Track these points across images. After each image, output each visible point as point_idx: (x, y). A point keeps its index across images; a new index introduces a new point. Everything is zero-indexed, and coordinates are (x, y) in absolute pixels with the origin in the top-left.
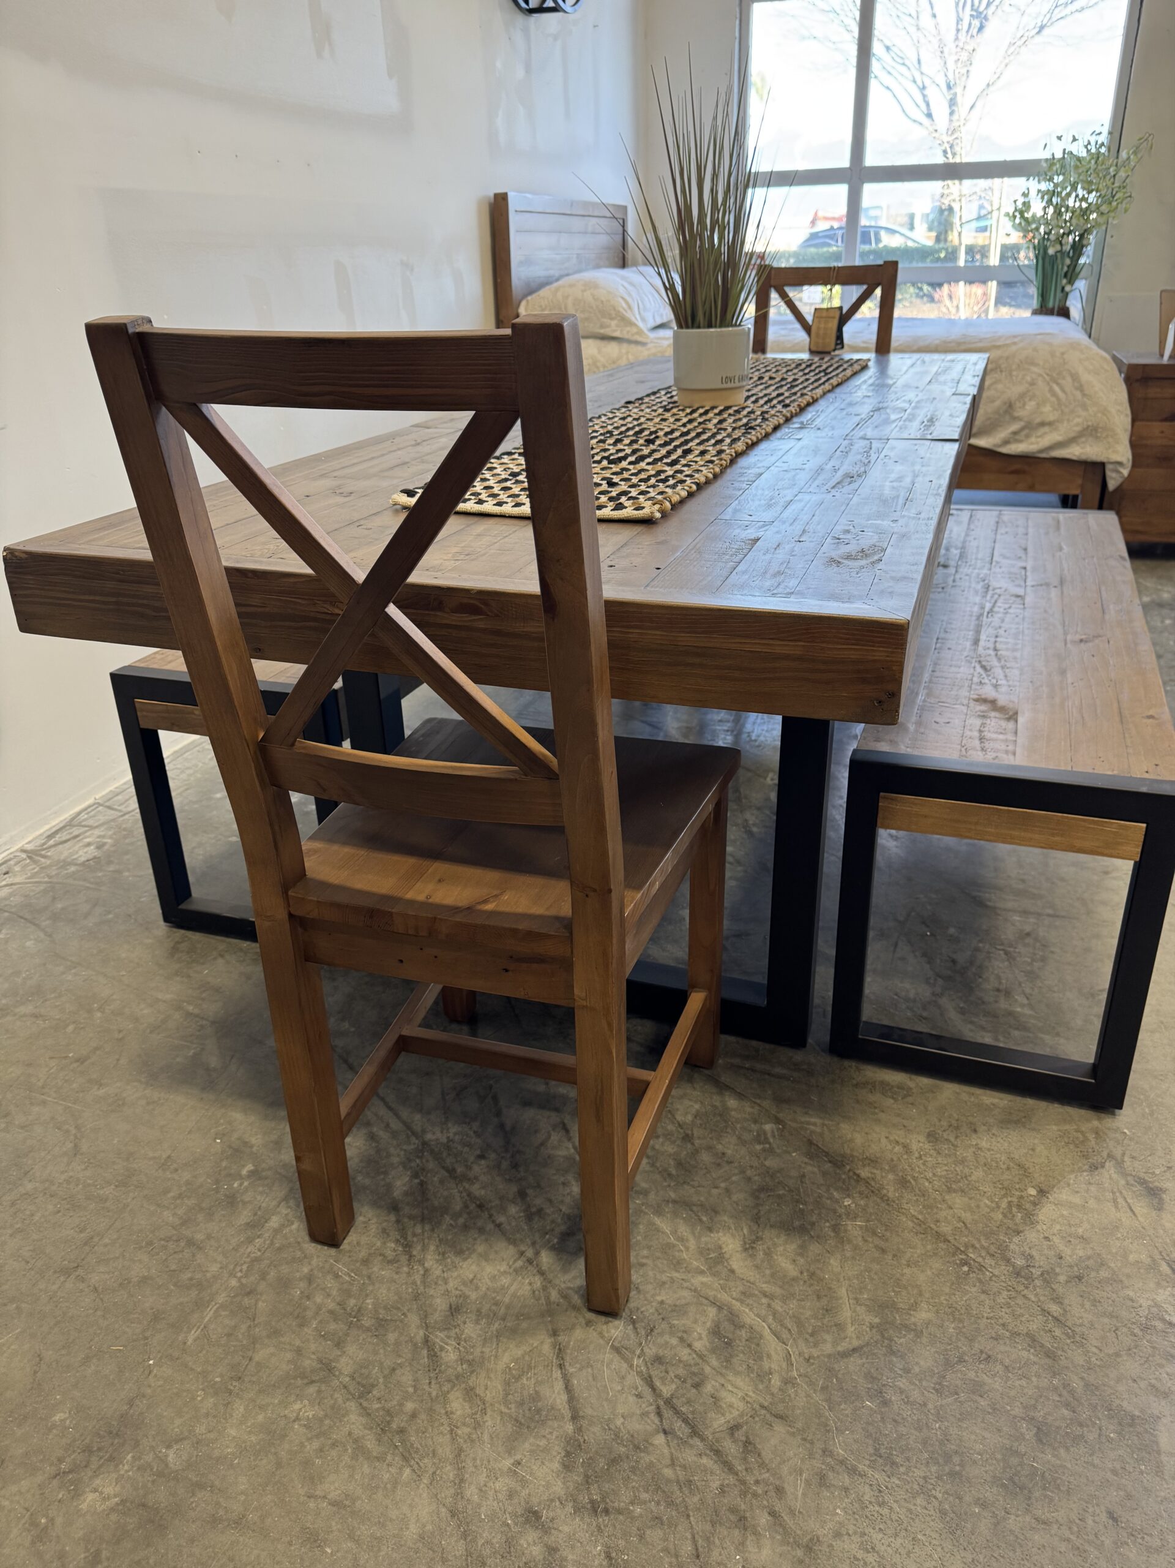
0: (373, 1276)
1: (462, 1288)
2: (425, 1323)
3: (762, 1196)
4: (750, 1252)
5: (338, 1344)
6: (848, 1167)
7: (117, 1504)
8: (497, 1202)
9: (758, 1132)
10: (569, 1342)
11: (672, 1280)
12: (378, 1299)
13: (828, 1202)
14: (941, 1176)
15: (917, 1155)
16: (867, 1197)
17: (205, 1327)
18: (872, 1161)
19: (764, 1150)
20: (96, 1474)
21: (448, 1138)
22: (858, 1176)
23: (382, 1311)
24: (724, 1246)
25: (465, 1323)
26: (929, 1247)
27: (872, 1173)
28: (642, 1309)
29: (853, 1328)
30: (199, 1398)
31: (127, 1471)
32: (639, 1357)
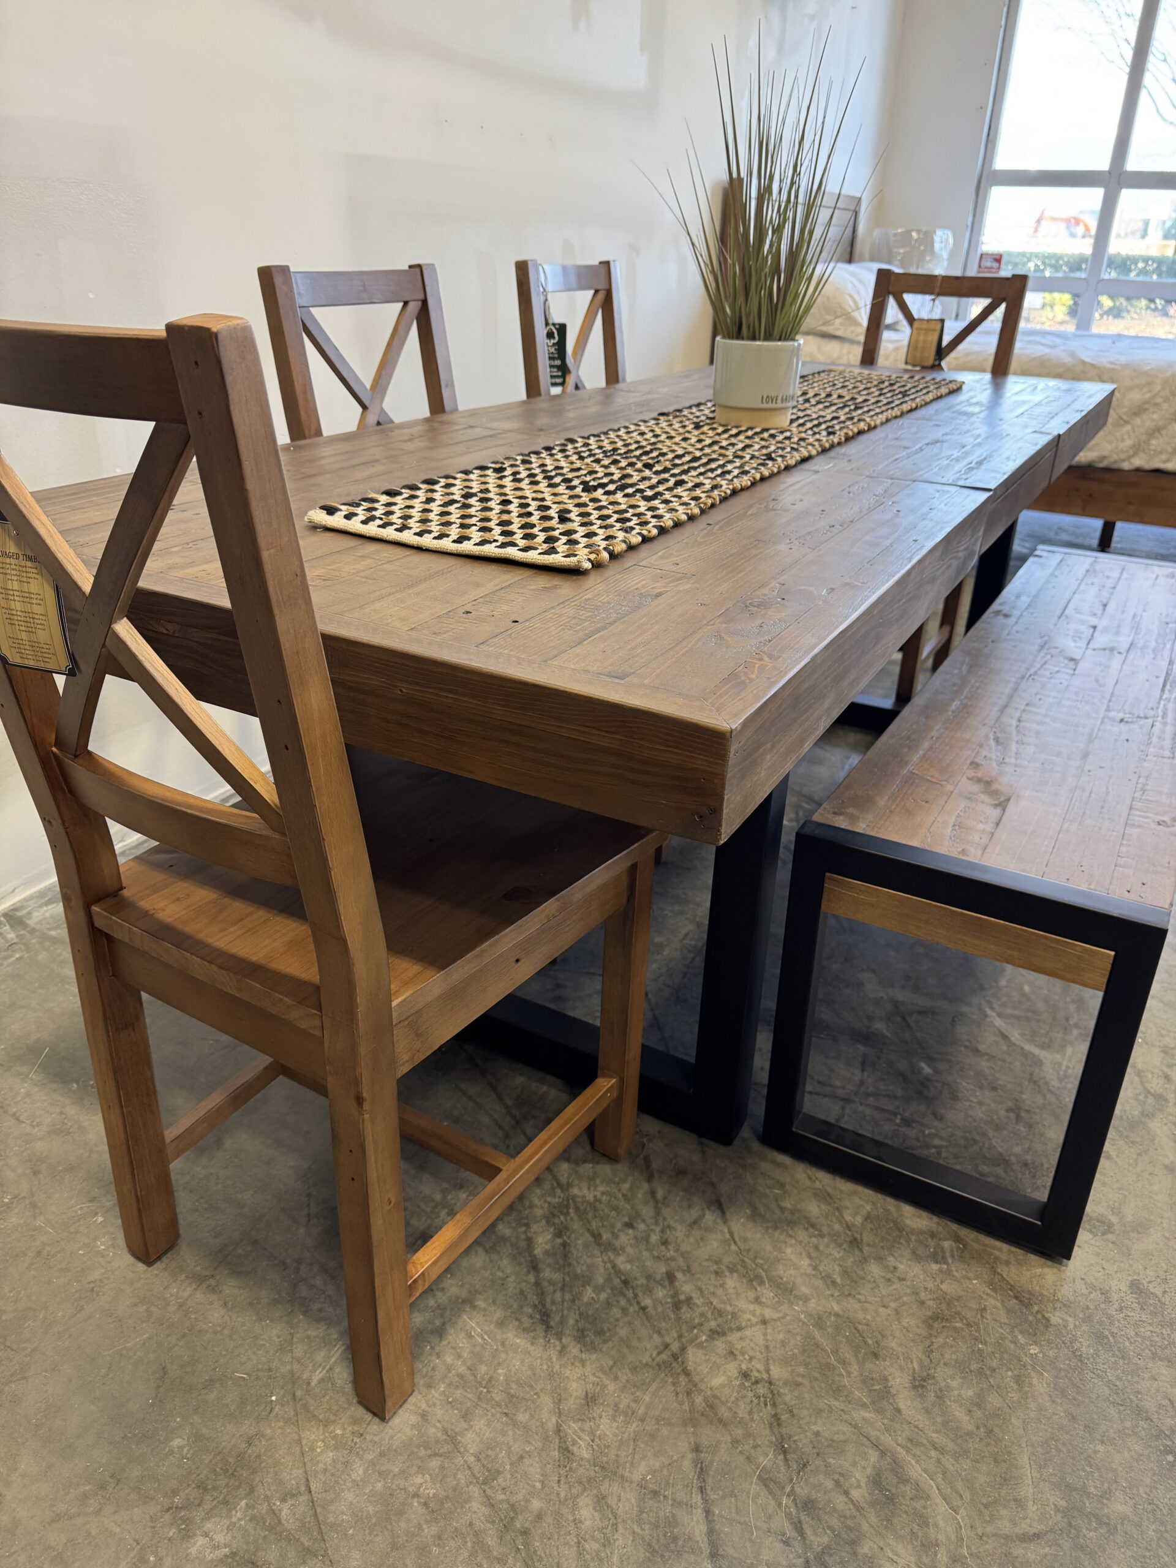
0: (507, 1343)
1: (600, 1374)
2: (559, 1409)
3: (936, 1325)
4: (920, 1391)
5: (466, 1416)
6: (1036, 1308)
7: (226, 1556)
8: (643, 1281)
9: (935, 1249)
10: (712, 1461)
11: (831, 1409)
12: (510, 1371)
13: (1012, 1346)
14: (1144, 1338)
15: (1116, 1306)
16: (1057, 1348)
17: (331, 1369)
18: (1065, 1305)
19: (941, 1271)
20: (209, 1516)
21: (595, 1197)
22: (1048, 1320)
23: (514, 1386)
24: (890, 1378)
25: (601, 1417)
26: (1128, 1424)
27: (1062, 1319)
28: (796, 1438)
29: (1035, 1508)
30: (319, 1450)
31: (240, 1520)
32: (788, 1496)
